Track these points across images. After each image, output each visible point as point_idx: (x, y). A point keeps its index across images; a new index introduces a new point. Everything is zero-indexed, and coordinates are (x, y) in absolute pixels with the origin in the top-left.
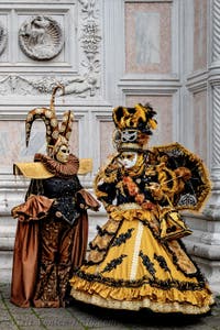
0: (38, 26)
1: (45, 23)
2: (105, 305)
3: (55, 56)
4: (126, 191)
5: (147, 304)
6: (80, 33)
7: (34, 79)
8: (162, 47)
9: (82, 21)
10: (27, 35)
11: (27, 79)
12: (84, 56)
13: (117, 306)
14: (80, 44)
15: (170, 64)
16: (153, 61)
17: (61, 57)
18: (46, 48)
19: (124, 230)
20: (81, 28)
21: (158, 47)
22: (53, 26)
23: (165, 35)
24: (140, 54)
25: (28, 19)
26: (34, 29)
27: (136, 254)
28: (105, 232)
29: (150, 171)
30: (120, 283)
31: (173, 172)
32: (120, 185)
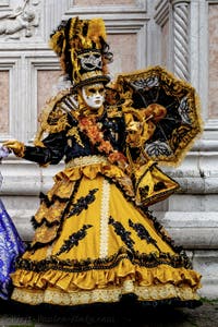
27: (105, 222)
28: (55, 198)
29: (113, 113)
30: (87, 263)
31: (141, 113)
32: (73, 132)
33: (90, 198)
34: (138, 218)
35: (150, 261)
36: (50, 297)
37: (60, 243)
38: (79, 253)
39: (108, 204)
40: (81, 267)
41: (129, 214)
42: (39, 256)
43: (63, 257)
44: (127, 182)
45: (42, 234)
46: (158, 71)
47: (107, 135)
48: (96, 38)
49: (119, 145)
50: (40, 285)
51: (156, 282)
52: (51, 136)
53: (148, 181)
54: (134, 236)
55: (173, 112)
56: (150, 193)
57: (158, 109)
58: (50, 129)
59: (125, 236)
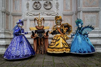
0: (47, 3)
1: (48, 2)
2: (56, 53)
3: (50, 9)
4: (58, 32)
5: (65, 51)
6: (55, 4)
7: (46, 13)
8: (71, 7)
9: (56, 2)
10: (45, 5)
11: (45, 13)
12: (56, 8)
13: (59, 52)
14: (55, 6)
15: (72, 10)
16: (69, 9)
17: (51, 9)
18: (49, 7)
19: (58, 39)
20: (55, 3)
21: (70, 6)
22: (50, 3)
23: (71, 4)
24: (66, 8)
25: (45, 2)
26: (46, 3)
27: (61, 43)
28: (54, 39)
29: (62, 28)
30: (59, 48)
31: (65, 28)
32: (57, 30)
33: (59, 39)
34: (65, 42)
35: (66, 48)
36: (54, 52)
37: (55, 45)
38: (58, 47)
39: (61, 40)
40: (58, 48)
41: (64, 42)
42: (52, 47)
43: (56, 47)
44: (63, 37)
45: (52, 44)
46: (67, 23)
47: (61, 31)
48: (60, 18)
49: (62, 32)
50: (53, 50)
51: (67, 51)
52: (54, 31)
53: (65, 38)
54: (65, 45)
55: (69, 29)
56: (66, 39)
57: (67, 28)
58: (53, 30)
59: (64, 45)
